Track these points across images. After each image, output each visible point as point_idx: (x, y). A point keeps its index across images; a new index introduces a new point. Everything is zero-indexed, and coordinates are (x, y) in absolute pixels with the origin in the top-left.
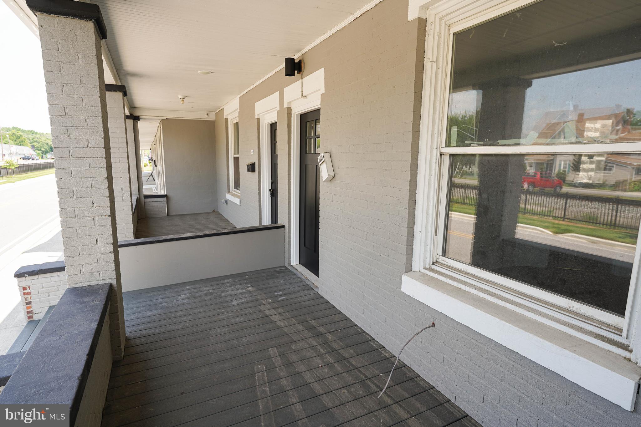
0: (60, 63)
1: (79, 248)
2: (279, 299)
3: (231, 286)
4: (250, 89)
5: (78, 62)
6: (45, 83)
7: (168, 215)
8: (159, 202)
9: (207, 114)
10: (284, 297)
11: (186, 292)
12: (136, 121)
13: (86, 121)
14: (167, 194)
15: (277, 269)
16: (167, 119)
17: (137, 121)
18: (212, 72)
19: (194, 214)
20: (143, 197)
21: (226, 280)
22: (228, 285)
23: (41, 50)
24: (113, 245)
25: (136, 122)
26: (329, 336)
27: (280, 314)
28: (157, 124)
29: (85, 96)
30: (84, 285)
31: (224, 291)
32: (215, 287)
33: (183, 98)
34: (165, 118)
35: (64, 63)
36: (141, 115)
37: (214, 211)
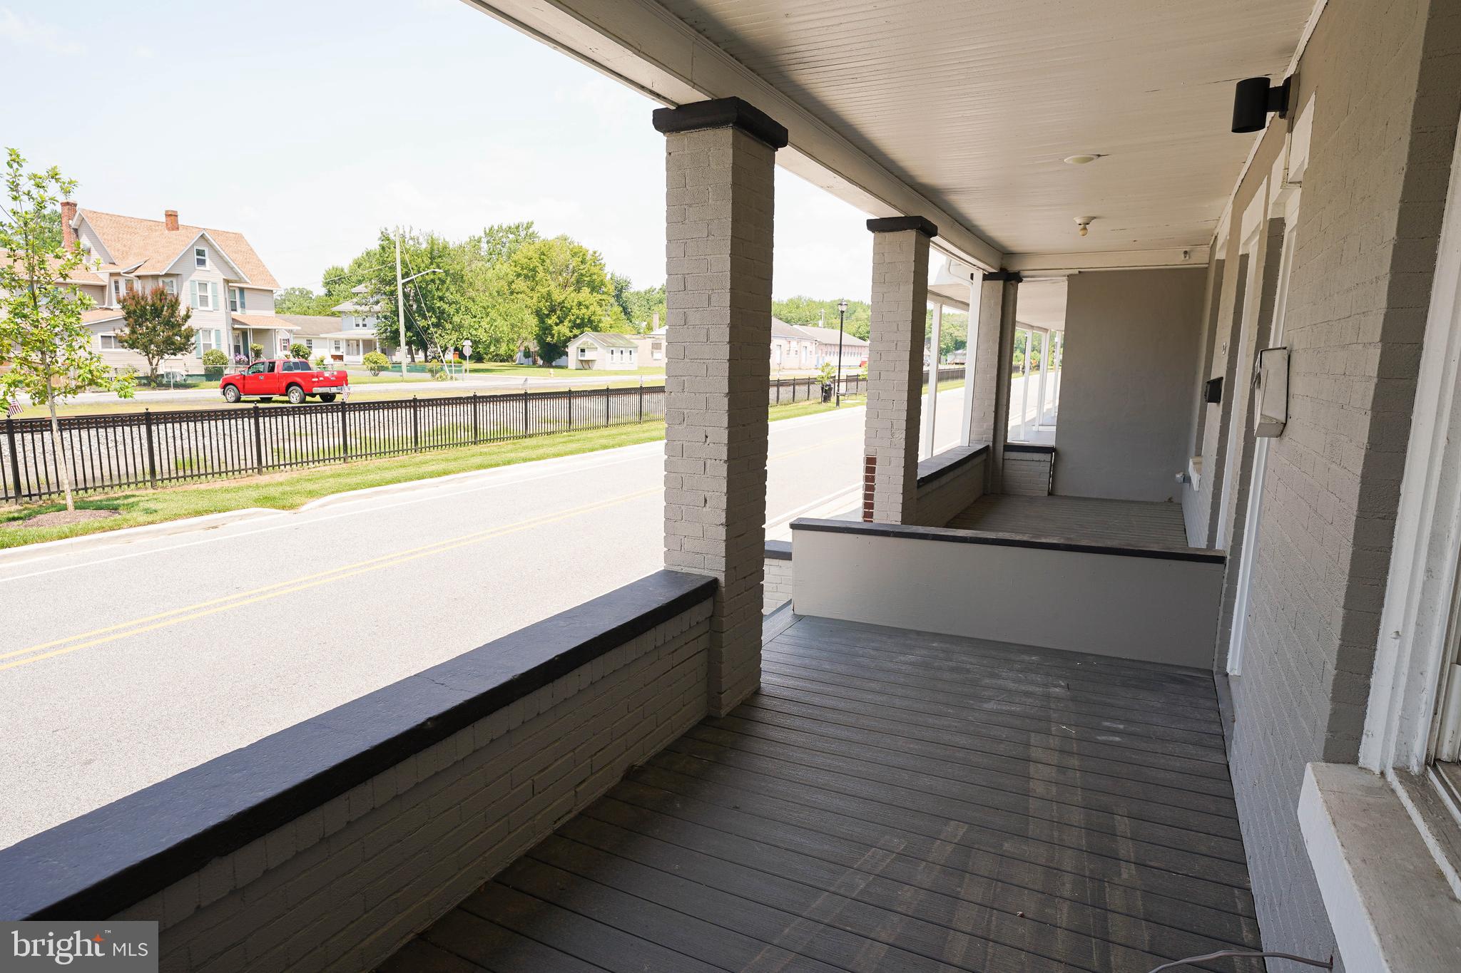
0: (686, 207)
1: (683, 507)
2: (1099, 738)
3: (1021, 671)
4: (1242, 176)
5: (707, 200)
6: (665, 242)
7: (1050, 494)
8: (1033, 463)
9: (1186, 253)
10: (1117, 739)
11: (924, 652)
12: (1011, 284)
13: (709, 298)
14: (1057, 446)
15: (1179, 672)
16: (1080, 272)
17: (1013, 282)
18: (1099, 156)
19: (1111, 501)
20: (1002, 448)
21: (1022, 656)
22: (1017, 666)
23: (665, 190)
24: (726, 514)
25: (1011, 286)
26: (1127, 873)
27: (1062, 768)
28: (1063, 287)
29: (712, 256)
30: (683, 571)
31: (993, 676)
32: (985, 662)
33: (1085, 221)
34: (1076, 272)
35: (690, 206)
36: (1024, 268)
37: (1170, 500)
